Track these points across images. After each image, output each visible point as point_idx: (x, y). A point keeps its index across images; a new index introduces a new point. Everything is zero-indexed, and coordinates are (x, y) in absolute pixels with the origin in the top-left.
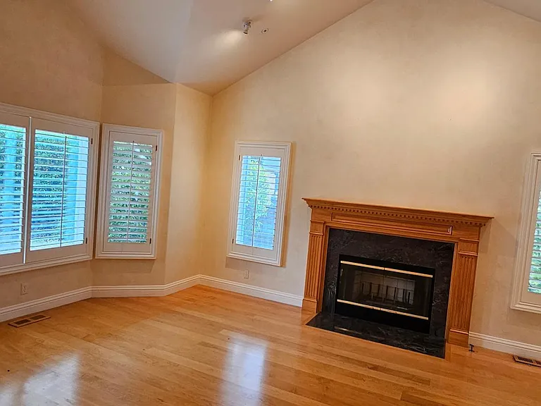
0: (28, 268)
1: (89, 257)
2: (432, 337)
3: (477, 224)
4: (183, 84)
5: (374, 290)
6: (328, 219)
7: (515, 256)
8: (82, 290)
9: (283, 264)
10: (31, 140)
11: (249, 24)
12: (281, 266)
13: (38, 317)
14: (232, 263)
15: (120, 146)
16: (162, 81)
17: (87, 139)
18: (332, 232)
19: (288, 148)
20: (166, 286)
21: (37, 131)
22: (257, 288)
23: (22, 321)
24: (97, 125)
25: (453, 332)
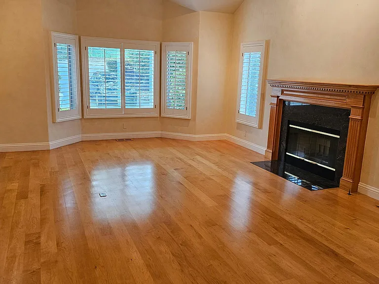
0: (125, 116)
1: (158, 115)
4: (204, 10)
6: (279, 94)
10: (123, 54)
12: (260, 128)
15: (172, 54)
16: (193, 11)
17: (153, 51)
18: (285, 104)
19: (264, 45)
20: (197, 136)
21: (125, 50)
22: (253, 144)
23: (121, 140)
24: (159, 43)
25: (343, 179)
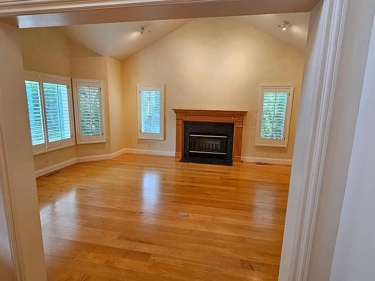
0: (50, 150)
1: (74, 144)
2: (228, 160)
3: (242, 114)
4: (110, 57)
5: (204, 146)
6: (183, 117)
7: (256, 126)
8: (73, 159)
9: (165, 139)
10: (42, 88)
11: (143, 29)
13: (58, 172)
14: (141, 141)
16: (100, 55)
17: (66, 86)
18: (186, 123)
19: (163, 87)
20: (112, 154)
21: (44, 83)
22: (154, 151)
23: (51, 174)
24: (69, 79)
25: (235, 157)
